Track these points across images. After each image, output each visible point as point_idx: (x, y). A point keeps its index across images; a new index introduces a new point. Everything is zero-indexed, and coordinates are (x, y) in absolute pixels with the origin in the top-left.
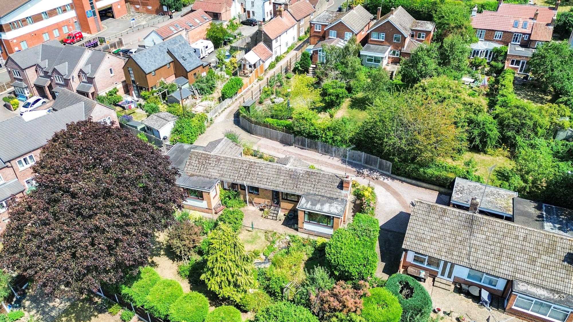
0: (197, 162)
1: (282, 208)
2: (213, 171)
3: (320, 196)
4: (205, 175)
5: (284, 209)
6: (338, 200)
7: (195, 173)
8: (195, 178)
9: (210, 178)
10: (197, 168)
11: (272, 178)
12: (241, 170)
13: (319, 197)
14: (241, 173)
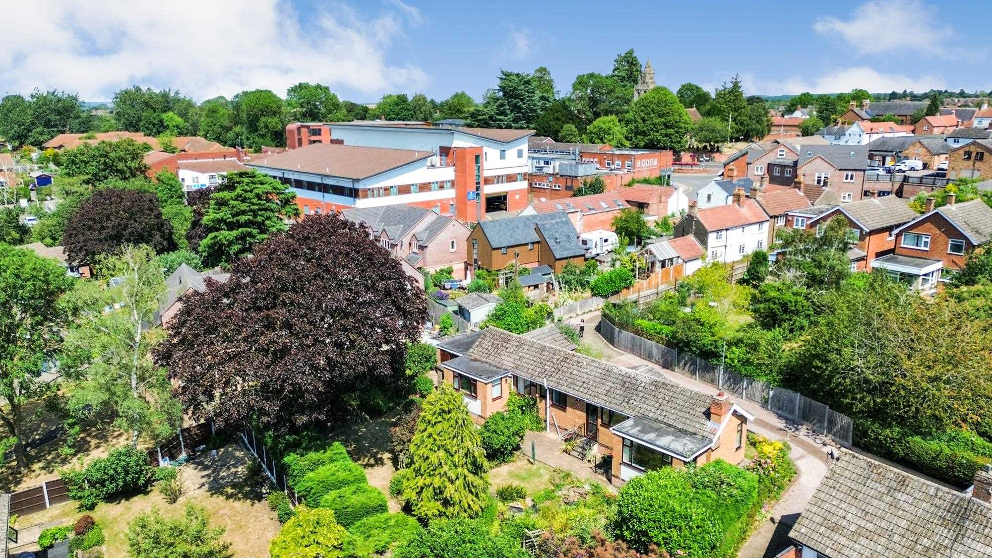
0: (490, 344)
1: (600, 444)
2: (508, 359)
3: (665, 424)
4: (494, 363)
5: (603, 446)
6: (696, 436)
7: (481, 358)
8: (476, 364)
9: (498, 368)
10: (487, 351)
11: (591, 382)
12: (548, 363)
13: (663, 425)
14: (546, 367)
